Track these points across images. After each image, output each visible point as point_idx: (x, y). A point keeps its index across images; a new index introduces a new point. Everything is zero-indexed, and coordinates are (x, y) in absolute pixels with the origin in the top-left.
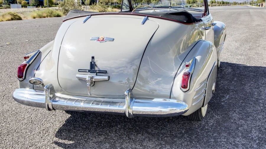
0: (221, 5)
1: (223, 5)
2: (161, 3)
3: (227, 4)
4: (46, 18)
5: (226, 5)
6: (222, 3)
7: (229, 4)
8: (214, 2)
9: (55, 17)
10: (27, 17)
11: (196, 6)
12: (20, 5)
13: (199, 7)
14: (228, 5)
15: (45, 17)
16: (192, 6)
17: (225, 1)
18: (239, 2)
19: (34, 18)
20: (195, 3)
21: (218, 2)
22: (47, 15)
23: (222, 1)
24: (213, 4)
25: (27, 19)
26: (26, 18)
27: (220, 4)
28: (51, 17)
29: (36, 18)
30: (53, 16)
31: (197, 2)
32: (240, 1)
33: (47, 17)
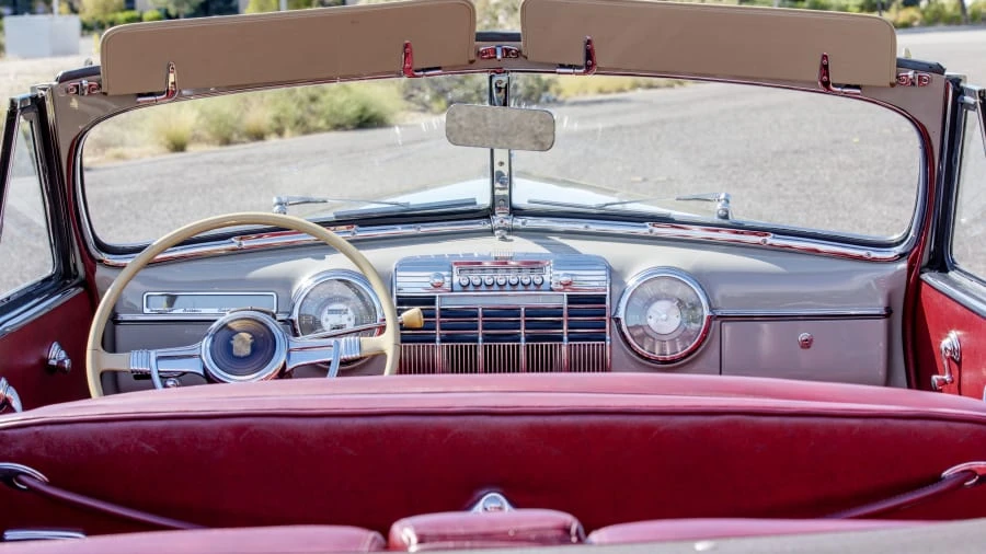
4: (273, 140)
9: (338, 127)
10: (122, 143)
12: (74, 22)
15: (259, 136)
19: (179, 147)
22: (278, 119)
25: (119, 157)
26: (112, 151)
28: (307, 132)
29: (192, 149)
30: (322, 123)
33: (280, 132)
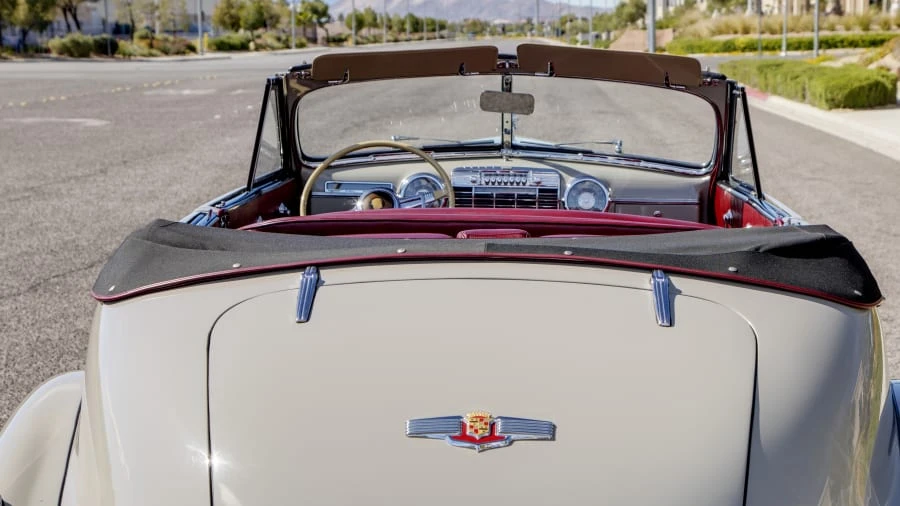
0: (403, 36)
1: (417, 36)
2: (78, 25)
3: (437, 34)
5: (431, 35)
6: (408, 26)
7: (445, 32)
8: (368, 19)
11: (276, 44)
13: (288, 47)
14: (442, 37)
16: (252, 45)
17: (420, 15)
18: (497, 22)
20: (264, 25)
21: (389, 20)
23: (411, 16)
24: (364, 32)
27: (403, 30)
31: (277, 21)
32: (500, 15)
